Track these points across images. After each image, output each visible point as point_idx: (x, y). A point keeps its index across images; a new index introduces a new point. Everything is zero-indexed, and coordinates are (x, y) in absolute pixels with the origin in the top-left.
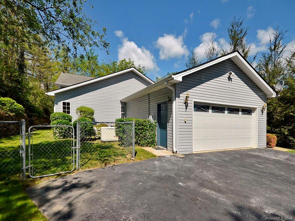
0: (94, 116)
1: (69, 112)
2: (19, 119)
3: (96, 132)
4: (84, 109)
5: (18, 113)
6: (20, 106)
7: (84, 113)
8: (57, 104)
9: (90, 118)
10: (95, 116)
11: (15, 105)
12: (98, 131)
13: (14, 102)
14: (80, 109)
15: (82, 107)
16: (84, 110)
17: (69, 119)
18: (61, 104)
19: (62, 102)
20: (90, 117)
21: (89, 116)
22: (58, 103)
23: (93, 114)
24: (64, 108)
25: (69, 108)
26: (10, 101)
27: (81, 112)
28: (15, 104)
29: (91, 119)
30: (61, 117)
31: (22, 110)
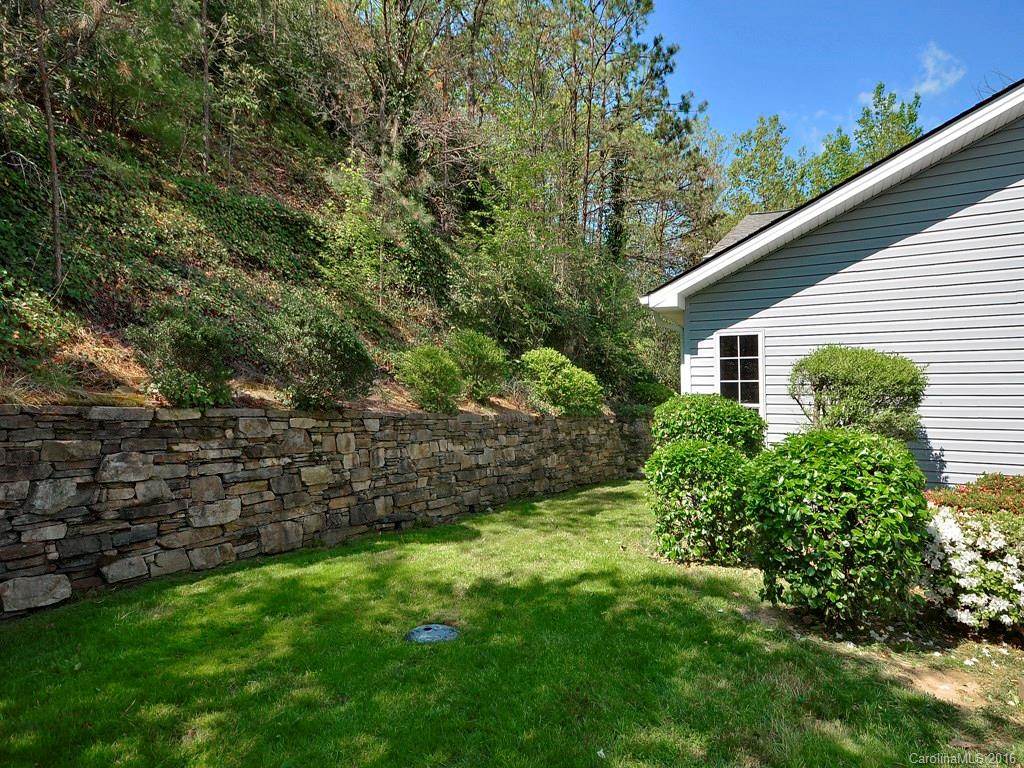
0: (920, 411)
1: (752, 394)
2: (581, 430)
3: (956, 564)
4: (841, 367)
5: (581, 407)
6: (585, 378)
7: (843, 395)
8: (694, 351)
9: (886, 428)
10: (929, 415)
11: (566, 376)
12: (977, 556)
13: (563, 365)
14: (813, 366)
15: (832, 353)
16: (841, 373)
17: (746, 435)
18: (710, 348)
19: (716, 336)
20: (888, 421)
21: (882, 414)
22: (701, 344)
23: (915, 398)
24: (727, 370)
25: (751, 369)
26: (550, 360)
27: (821, 384)
28: (565, 371)
29: (900, 434)
30: (699, 422)
31: (593, 394)
